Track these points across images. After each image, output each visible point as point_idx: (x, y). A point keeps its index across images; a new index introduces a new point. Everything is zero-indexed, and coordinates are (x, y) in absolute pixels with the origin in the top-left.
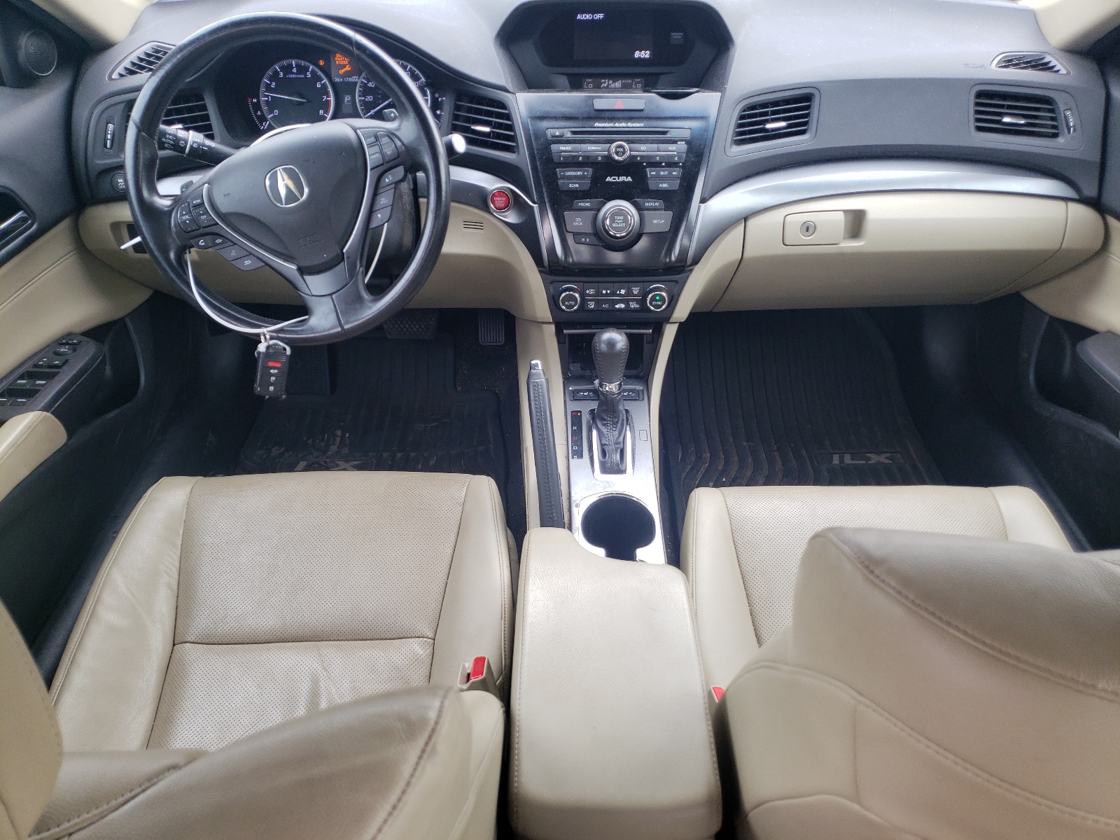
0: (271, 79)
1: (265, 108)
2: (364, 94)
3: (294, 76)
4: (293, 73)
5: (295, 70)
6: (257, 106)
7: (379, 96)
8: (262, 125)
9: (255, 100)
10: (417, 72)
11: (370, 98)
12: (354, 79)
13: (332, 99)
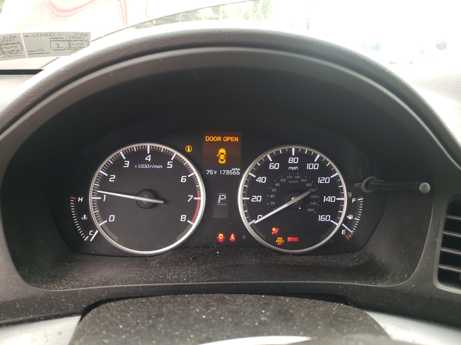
0: (110, 170)
1: (94, 212)
2: (248, 192)
3: (146, 166)
4: (147, 162)
5: (149, 158)
6: (84, 208)
7: (272, 196)
8: (87, 234)
9: (81, 199)
10: (330, 162)
11: (257, 199)
12: (235, 171)
13: (202, 199)
